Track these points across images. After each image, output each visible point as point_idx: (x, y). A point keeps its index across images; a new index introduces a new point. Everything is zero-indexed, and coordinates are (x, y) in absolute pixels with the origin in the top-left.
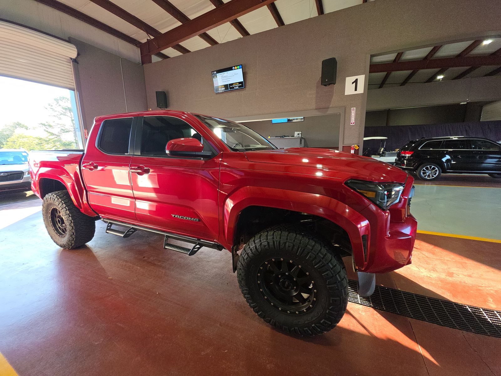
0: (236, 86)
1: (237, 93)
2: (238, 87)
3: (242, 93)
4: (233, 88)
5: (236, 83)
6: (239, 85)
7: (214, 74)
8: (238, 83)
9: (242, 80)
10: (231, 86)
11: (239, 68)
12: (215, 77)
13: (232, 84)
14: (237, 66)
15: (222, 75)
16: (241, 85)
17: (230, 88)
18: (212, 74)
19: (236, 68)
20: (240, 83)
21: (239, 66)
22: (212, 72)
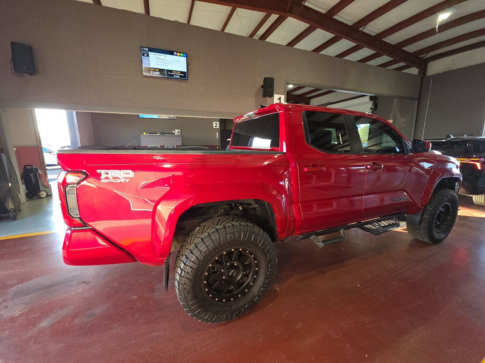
0: (176, 74)
1: (177, 83)
2: (179, 76)
3: (183, 84)
4: (173, 75)
5: (177, 71)
6: (181, 75)
7: (143, 50)
8: (179, 72)
9: (186, 71)
10: (170, 73)
11: (183, 56)
12: (146, 55)
13: (171, 71)
14: (180, 53)
15: (157, 56)
16: (183, 75)
17: (168, 75)
18: (141, 50)
19: (178, 54)
20: (181, 72)
21: (183, 53)
22: (141, 47)
